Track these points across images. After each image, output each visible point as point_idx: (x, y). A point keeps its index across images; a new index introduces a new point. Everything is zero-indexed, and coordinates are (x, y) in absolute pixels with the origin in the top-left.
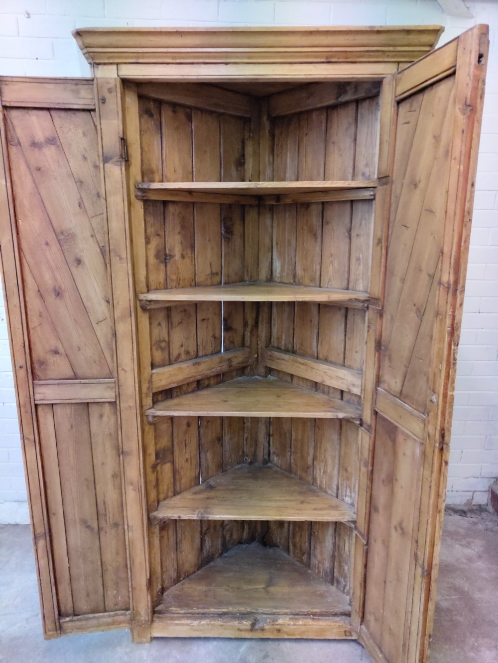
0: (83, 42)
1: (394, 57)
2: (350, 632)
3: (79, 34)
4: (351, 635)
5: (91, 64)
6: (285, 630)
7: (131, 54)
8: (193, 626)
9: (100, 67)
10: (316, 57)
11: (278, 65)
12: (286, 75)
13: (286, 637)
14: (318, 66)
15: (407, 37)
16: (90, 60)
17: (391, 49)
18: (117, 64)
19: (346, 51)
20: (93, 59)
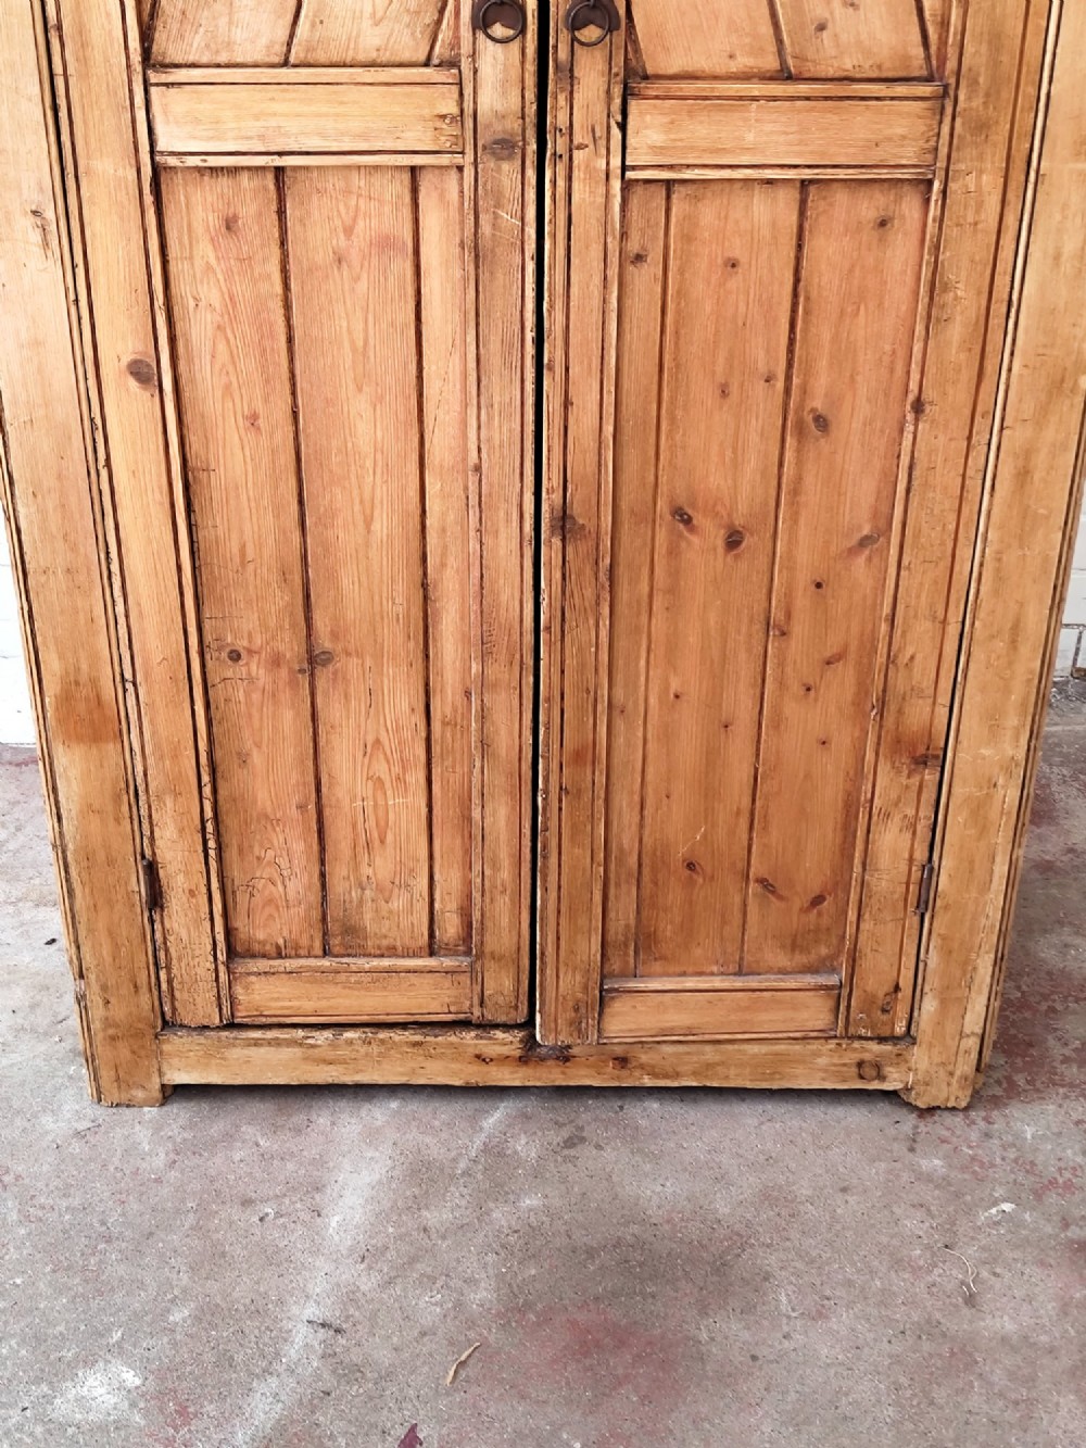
2: (878, 1067)
4: (881, 1077)
6: (644, 1058)
8: (313, 1046)
13: (648, 1082)
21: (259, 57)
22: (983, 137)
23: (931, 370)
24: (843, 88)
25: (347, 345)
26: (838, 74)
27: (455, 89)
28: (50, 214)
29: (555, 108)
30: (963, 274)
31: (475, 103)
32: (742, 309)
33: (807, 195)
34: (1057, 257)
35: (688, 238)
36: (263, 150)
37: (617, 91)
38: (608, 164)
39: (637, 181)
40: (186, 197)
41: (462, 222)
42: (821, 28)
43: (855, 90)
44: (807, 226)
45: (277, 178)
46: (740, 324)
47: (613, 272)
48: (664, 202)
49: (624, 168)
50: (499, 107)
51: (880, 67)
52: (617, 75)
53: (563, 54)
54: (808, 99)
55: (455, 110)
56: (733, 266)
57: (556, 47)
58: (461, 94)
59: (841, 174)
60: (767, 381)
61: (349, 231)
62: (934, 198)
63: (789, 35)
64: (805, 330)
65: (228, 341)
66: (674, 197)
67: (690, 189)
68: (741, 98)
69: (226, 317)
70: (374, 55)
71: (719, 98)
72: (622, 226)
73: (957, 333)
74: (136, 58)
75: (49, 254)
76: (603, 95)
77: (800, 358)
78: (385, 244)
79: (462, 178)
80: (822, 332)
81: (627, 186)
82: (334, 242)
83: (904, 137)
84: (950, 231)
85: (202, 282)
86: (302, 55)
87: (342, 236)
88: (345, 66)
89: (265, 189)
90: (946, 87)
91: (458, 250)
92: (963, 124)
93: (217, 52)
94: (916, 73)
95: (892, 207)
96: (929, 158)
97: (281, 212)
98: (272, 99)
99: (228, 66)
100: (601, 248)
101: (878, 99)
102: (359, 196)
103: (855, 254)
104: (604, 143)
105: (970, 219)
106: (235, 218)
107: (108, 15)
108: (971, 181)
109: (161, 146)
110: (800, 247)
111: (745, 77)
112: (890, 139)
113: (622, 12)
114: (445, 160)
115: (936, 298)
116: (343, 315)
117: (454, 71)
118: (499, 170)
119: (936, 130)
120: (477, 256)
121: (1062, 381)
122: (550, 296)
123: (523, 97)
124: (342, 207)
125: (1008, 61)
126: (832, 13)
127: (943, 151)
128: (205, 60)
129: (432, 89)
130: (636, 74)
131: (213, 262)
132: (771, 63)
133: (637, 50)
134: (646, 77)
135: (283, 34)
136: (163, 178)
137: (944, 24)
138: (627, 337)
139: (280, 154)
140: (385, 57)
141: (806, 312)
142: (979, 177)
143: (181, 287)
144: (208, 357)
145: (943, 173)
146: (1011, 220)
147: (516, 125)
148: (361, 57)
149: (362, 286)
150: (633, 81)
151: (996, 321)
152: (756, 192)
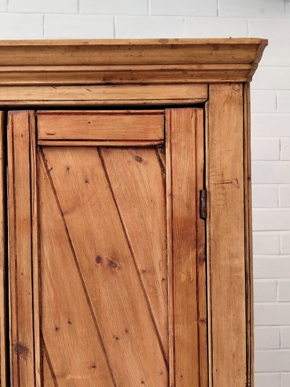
1: (201, 77)
10: (88, 77)
12: (47, 101)
14: (92, 88)
15: (214, 52)
17: (195, 67)
19: (130, 70)
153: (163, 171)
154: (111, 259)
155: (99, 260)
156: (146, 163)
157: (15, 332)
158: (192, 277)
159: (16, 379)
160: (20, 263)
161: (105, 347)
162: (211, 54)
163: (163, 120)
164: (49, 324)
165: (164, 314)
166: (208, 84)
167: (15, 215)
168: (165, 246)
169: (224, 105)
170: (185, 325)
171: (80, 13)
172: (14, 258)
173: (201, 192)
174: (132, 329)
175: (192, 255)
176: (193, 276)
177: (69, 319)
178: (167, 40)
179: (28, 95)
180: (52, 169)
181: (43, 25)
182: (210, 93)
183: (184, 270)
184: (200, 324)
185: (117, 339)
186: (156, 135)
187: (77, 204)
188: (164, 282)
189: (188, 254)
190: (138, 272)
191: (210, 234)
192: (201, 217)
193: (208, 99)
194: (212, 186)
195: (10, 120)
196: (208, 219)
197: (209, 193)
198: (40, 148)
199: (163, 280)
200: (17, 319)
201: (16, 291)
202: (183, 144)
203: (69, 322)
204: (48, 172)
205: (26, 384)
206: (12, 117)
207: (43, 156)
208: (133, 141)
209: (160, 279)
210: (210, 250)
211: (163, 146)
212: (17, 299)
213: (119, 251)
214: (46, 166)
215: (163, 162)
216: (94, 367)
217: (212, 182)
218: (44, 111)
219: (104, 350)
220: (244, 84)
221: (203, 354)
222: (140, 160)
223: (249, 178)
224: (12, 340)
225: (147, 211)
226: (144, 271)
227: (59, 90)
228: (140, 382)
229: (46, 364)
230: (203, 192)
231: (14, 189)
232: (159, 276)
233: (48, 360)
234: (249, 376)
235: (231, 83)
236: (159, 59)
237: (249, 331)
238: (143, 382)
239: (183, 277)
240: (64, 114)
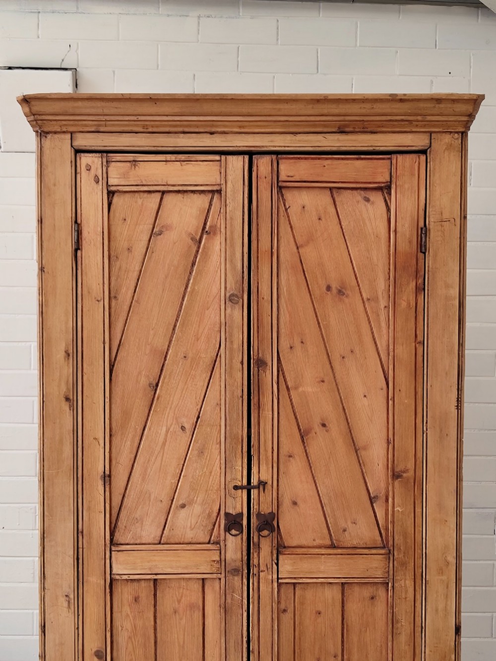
0: (30, 109)
1: (424, 126)
3: (26, 101)
5: (37, 132)
7: (90, 123)
9: (49, 136)
10: (325, 126)
11: (277, 135)
12: (288, 147)
14: (327, 136)
15: (437, 106)
16: (37, 129)
17: (419, 118)
18: (72, 133)
19: (363, 121)
20: (40, 128)
21: (150, 541)
22: (405, 568)
23: (396, 653)
24: (354, 550)
25: (177, 644)
26: (352, 546)
27: (218, 552)
28: (72, 596)
29: (253, 558)
30: (404, 618)
31: (225, 556)
32: (324, 629)
33: (344, 588)
34: (437, 610)
35: (302, 604)
36: (150, 573)
37: (275, 552)
38: (272, 577)
39: (283, 583)
40: (121, 590)
41: (220, 598)
42: (345, 530)
43: (358, 552)
44: (345, 599)
45: (154, 583)
46: (323, 635)
47: (275, 616)
48: (293, 591)
49: (278, 578)
50: (234, 557)
51: (366, 544)
52: (274, 547)
53: (256, 540)
54: (342, 554)
55: (218, 559)
56: (319, 613)
57: (253, 537)
58: (220, 553)
59: (356, 581)
60: (335, 657)
61: (179, 601)
62: (390, 589)
63: (333, 533)
64: (348, 637)
65: (132, 642)
66: (297, 589)
67: (302, 586)
68: (318, 554)
69: (132, 634)
70: (190, 540)
71: (310, 554)
72: (278, 599)
73: (403, 638)
74: (108, 542)
75: (70, 611)
76: (270, 553)
77: (346, 648)
78: (192, 607)
79: (221, 582)
80: (354, 638)
81: (279, 585)
82: (174, 605)
83: (376, 568)
84: (397, 601)
85: (124, 620)
86: (165, 540)
87: (177, 603)
88: (180, 544)
89: (150, 586)
90: (390, 550)
91: (219, 608)
92: (397, 563)
93: (136, 540)
94: (379, 546)
95: (375, 592)
96: (386, 575)
97: (155, 595)
98: (154, 556)
99: (139, 544)
100: (271, 607)
101: (366, 554)
102: (184, 589)
103: (363, 609)
104: (271, 570)
105: (404, 596)
106: (138, 597)
107: (100, 528)
108: (402, 583)
109: (114, 571)
110: (343, 607)
111: (320, 547)
112: (372, 568)
113: (276, 526)
114: (214, 576)
115: (395, 625)
116: (176, 632)
117: (218, 546)
118: (233, 580)
119: (388, 565)
120: (225, 611)
121: (445, 657)
122: (252, 625)
123: (242, 554)
124: (177, 593)
125: (410, 541)
126: (348, 526)
127: (391, 572)
128: (132, 542)
129: (210, 552)
130: (281, 546)
131: (129, 613)
132: (328, 542)
133: (281, 538)
134: (285, 547)
135: (159, 533)
136: (114, 583)
137: (387, 529)
138: (281, 640)
139: (156, 574)
140: (194, 541)
141: (347, 631)
142: (405, 582)
143: (117, 623)
144: (125, 649)
145: (392, 580)
146: (418, 597)
147: (239, 564)
148: (186, 541)
149: (184, 621)
150: (280, 548)
151: (418, 634)
152: (326, 587)
153: (389, 210)
154: (339, 288)
155: (329, 288)
156: (373, 203)
157: (256, 348)
158: (411, 304)
159: (256, 389)
160: (261, 289)
161: (333, 365)
162: (435, 107)
163: (390, 164)
164: (285, 344)
165: (385, 337)
166: (431, 133)
167: (258, 247)
168: (388, 277)
169: (444, 152)
170: (404, 346)
171: (279, 43)
172: (256, 285)
173: (422, 229)
174: (357, 350)
175: (413, 285)
176: (413, 303)
177: (302, 339)
178: (396, 95)
179: (272, 141)
180: (289, 207)
181: (238, 57)
182: (432, 141)
183: (405, 298)
184: (417, 345)
185: (343, 358)
186: (383, 178)
187: (310, 239)
188: (387, 309)
189: (408, 284)
190: (363, 299)
191: (428, 267)
192: (421, 252)
193: (430, 146)
194: (432, 224)
195: (255, 164)
196: (427, 254)
197: (429, 230)
198: (280, 188)
199: (385, 307)
200: (258, 337)
201: (258, 313)
202: (406, 186)
203: (302, 342)
204: (286, 210)
205: (265, 393)
206: (257, 161)
207: (282, 196)
208: (362, 183)
209: (382, 306)
210: (428, 281)
211: (389, 188)
212: (258, 320)
213: (347, 281)
214: (285, 205)
215: (388, 201)
216: (323, 381)
217: (432, 221)
218: (285, 156)
219: (332, 367)
220: (462, 133)
221: (419, 372)
222: (367, 200)
223: (465, 217)
224: (253, 355)
225: (373, 246)
226: (368, 300)
227: (299, 137)
228: (362, 396)
229: (281, 377)
230: (424, 229)
231: (258, 225)
232: (383, 303)
233: (283, 374)
234: (460, 392)
235: (451, 132)
236: (388, 111)
237: (461, 353)
238: (365, 396)
239: (404, 304)
240: (302, 159)
